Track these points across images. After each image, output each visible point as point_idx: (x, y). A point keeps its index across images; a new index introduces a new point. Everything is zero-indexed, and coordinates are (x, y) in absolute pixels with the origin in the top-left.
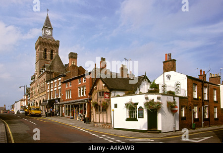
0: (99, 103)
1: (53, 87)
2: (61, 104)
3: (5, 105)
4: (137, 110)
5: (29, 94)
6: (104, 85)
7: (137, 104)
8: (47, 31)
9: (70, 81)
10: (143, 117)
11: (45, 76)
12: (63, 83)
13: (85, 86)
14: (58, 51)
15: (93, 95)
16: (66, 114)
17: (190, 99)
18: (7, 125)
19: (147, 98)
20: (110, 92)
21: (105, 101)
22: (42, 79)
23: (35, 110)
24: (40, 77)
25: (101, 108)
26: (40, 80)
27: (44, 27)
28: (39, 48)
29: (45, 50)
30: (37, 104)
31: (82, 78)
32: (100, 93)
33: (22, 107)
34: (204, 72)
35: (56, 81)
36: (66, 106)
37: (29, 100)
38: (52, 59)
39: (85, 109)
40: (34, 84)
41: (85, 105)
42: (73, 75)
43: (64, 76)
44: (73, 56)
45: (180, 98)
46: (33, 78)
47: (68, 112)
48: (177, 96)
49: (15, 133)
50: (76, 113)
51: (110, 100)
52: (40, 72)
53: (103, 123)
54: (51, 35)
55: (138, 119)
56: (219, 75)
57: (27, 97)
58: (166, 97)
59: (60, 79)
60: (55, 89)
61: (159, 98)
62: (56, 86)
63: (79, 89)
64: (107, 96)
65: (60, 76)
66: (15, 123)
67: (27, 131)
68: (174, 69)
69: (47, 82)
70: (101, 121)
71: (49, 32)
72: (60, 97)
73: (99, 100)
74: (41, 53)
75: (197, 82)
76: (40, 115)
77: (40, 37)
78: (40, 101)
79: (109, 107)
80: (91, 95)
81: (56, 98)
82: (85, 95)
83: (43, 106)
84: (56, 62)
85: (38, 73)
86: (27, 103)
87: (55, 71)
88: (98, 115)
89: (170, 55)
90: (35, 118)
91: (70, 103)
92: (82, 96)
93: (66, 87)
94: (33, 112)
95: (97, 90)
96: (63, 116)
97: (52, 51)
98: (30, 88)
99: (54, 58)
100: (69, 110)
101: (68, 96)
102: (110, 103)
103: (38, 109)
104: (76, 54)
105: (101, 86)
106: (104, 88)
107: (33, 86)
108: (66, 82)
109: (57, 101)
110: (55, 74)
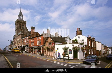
0: (49, 47)
1: (25, 40)
2: (29, 48)
3: (1, 48)
4: (69, 51)
5: (13, 43)
6: (51, 40)
7: (69, 48)
8: (20, 17)
9: (33, 38)
10: (71, 54)
11: (20, 36)
12: (30, 39)
13: (40, 40)
14: (26, 26)
15: (46, 44)
16: (32, 52)
17: (88, 46)
18: (5, 57)
19: (73, 46)
20: (55, 43)
21: (52, 46)
22: (19, 37)
23: (17, 50)
24: (18, 36)
25: (50, 50)
26: (18, 37)
27: (19, 15)
28: (17, 24)
29: (20, 25)
30: (17, 47)
31: (39, 37)
32: (49, 43)
33: (9, 49)
34: (90, 36)
35: (26, 38)
36: (31, 49)
37: (13, 46)
38: (23, 29)
39: (41, 50)
40: (15, 39)
41: (41, 48)
42: (34, 36)
43: (30, 36)
44: (33, 28)
45: (85, 46)
46: (14, 36)
47: (32, 51)
48: (84, 45)
49: (11, 61)
50: (36, 51)
51: (55, 46)
52: (18, 34)
53: (51, 56)
54: (23, 19)
55: (69, 54)
56: (94, 38)
57: (12, 45)
58: (81, 45)
59: (28, 37)
60: (26, 41)
61: (78, 46)
62: (26, 40)
63: (37, 42)
64: (53, 44)
65: (28, 36)
66: (8, 56)
67: (16, 59)
68: (81, 34)
69: (21, 38)
70: (50, 55)
71: (21, 18)
72: (28, 45)
73: (49, 46)
74: (18, 26)
75: (90, 40)
76: (19, 52)
77: (17, 19)
78: (18, 46)
79: (54, 49)
80: (45, 44)
81: (26, 45)
82: (40, 44)
83: (20, 48)
84: (25, 30)
85: (17, 34)
86: (12, 47)
87: (25, 34)
88: (48, 53)
89: (79, 29)
90: (17, 53)
91: (34, 47)
92: (39, 44)
93: (31, 41)
94: (16, 51)
95: (48, 42)
96: (30, 52)
97: (23, 26)
98: (13, 41)
99: (24, 29)
100: (33, 50)
101: (32, 44)
102: (55, 47)
103: (18, 50)
104: (34, 27)
105: (50, 40)
106: (51, 41)
107: (14, 40)
108: (31, 38)
109: (27, 46)
110: (25, 35)
